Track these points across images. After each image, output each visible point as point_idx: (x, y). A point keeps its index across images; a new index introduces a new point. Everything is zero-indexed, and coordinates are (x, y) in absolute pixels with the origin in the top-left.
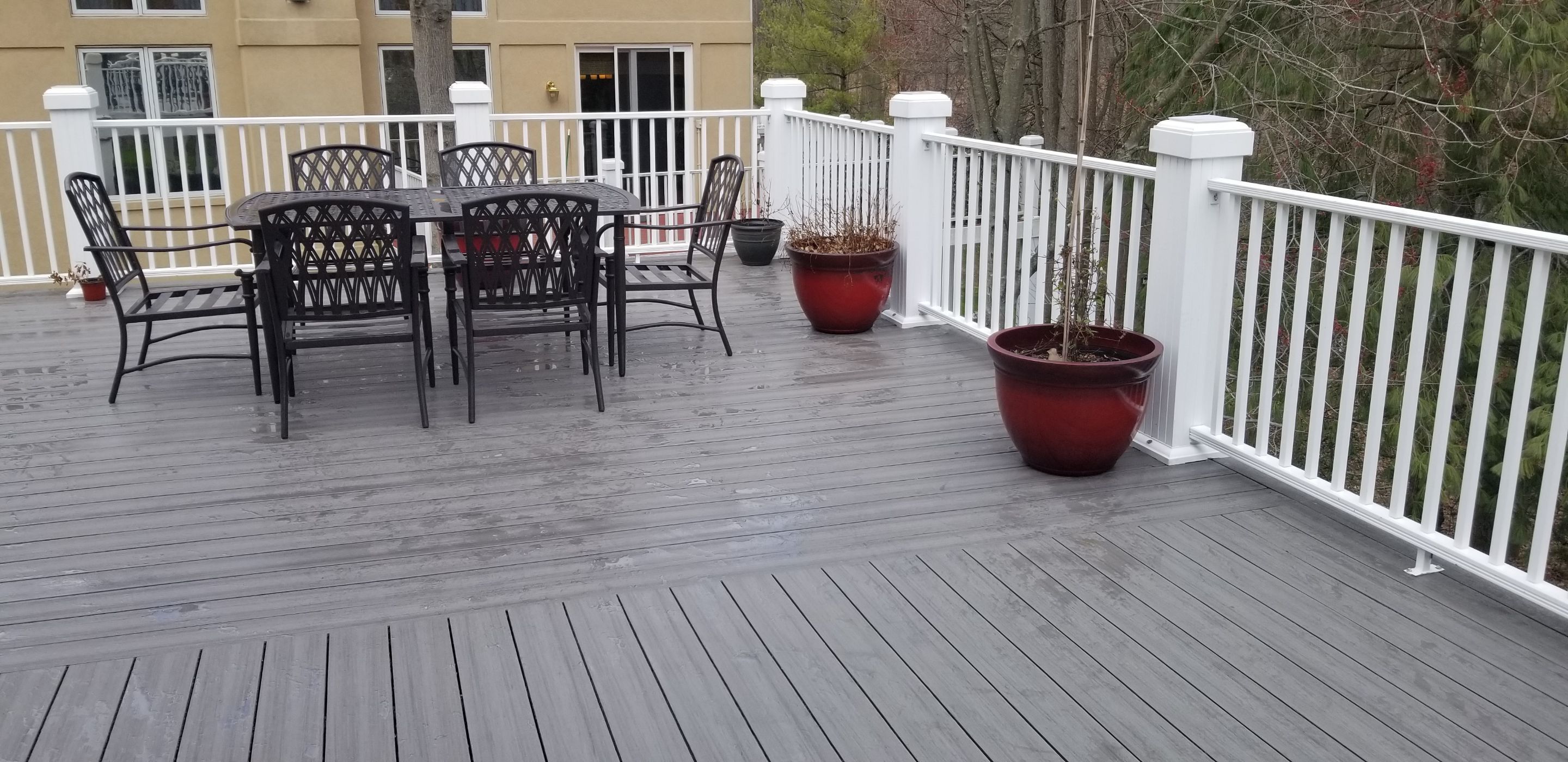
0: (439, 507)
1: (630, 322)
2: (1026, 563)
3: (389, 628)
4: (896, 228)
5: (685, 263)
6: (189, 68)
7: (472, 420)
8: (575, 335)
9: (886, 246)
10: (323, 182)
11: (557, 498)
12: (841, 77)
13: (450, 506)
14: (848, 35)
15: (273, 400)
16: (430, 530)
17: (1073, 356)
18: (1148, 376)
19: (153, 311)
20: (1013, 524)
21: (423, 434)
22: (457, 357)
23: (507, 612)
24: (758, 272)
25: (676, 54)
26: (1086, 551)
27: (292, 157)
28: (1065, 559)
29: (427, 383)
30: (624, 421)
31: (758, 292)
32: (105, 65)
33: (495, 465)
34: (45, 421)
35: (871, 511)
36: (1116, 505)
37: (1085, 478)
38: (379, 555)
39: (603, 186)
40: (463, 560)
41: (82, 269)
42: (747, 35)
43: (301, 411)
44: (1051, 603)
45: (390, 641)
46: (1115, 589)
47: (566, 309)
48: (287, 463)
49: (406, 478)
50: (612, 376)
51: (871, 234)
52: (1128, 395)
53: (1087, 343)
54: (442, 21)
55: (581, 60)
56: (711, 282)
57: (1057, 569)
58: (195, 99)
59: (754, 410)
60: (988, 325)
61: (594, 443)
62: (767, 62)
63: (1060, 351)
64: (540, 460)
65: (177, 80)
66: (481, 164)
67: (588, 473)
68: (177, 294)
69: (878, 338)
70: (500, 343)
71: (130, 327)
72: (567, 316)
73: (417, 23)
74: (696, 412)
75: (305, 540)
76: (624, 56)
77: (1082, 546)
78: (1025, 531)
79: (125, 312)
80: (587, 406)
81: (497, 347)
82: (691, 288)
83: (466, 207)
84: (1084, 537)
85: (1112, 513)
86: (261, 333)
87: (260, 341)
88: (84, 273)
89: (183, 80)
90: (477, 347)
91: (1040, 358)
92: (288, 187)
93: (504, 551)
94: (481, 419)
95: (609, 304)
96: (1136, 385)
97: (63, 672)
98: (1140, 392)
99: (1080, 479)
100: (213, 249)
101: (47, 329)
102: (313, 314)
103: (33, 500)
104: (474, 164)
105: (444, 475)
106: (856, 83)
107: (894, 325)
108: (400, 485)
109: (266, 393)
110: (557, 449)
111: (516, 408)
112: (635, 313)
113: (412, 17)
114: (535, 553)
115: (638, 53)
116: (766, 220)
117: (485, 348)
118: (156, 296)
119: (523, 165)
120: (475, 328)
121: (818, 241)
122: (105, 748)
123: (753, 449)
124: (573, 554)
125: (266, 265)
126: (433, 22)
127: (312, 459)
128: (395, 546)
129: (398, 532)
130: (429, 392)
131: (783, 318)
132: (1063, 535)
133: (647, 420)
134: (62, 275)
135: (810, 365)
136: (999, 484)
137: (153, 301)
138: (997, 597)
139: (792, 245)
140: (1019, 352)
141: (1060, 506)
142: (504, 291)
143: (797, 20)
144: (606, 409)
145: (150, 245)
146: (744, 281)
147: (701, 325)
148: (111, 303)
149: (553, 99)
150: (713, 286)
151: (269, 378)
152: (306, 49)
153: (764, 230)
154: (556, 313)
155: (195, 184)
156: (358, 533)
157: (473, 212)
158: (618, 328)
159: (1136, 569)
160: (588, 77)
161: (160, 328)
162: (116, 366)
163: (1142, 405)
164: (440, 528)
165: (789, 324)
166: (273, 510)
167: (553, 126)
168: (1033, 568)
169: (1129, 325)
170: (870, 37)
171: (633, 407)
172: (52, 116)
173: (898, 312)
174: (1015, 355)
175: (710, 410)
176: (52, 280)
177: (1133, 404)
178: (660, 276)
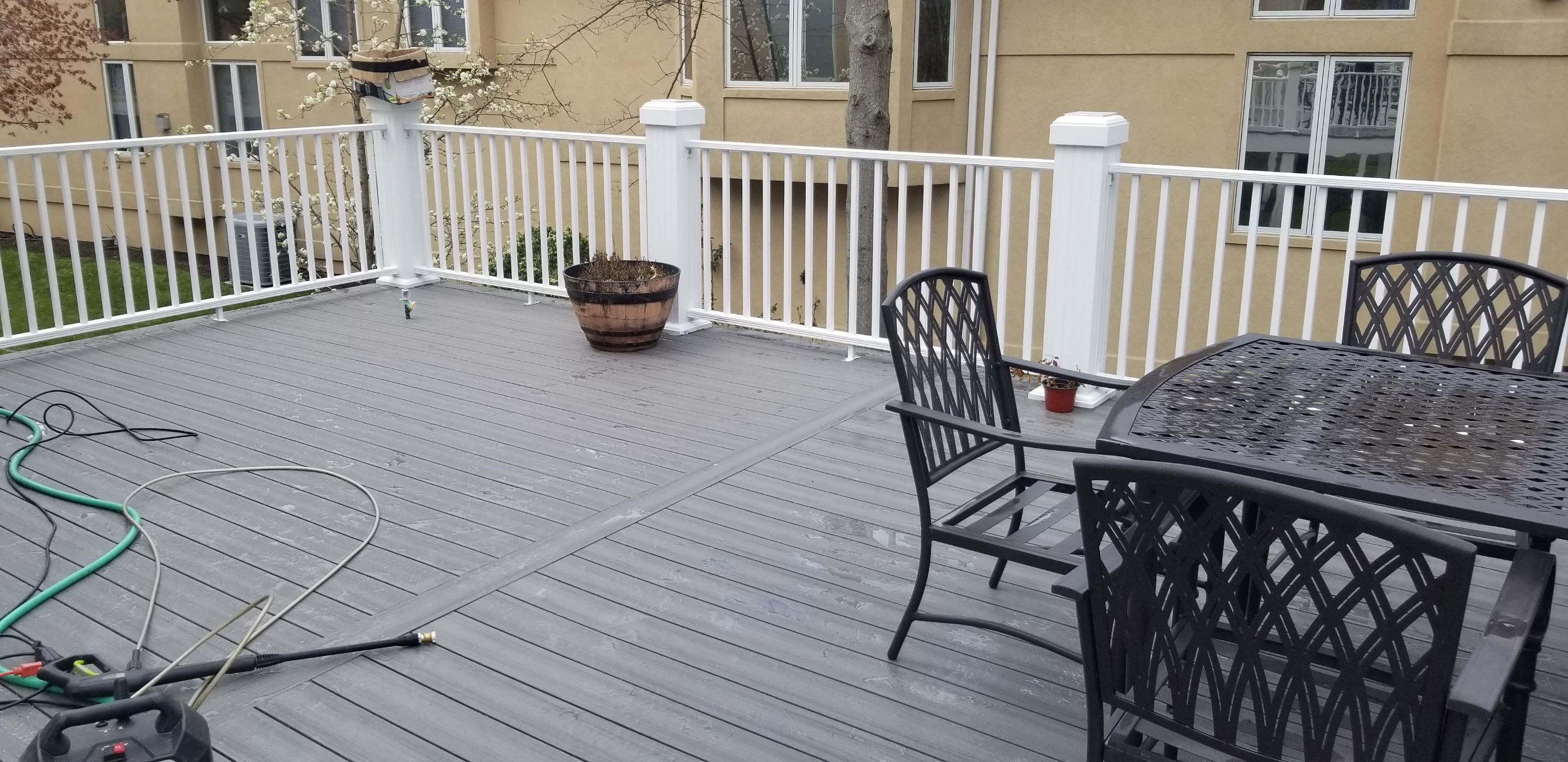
172: (1057, 153)
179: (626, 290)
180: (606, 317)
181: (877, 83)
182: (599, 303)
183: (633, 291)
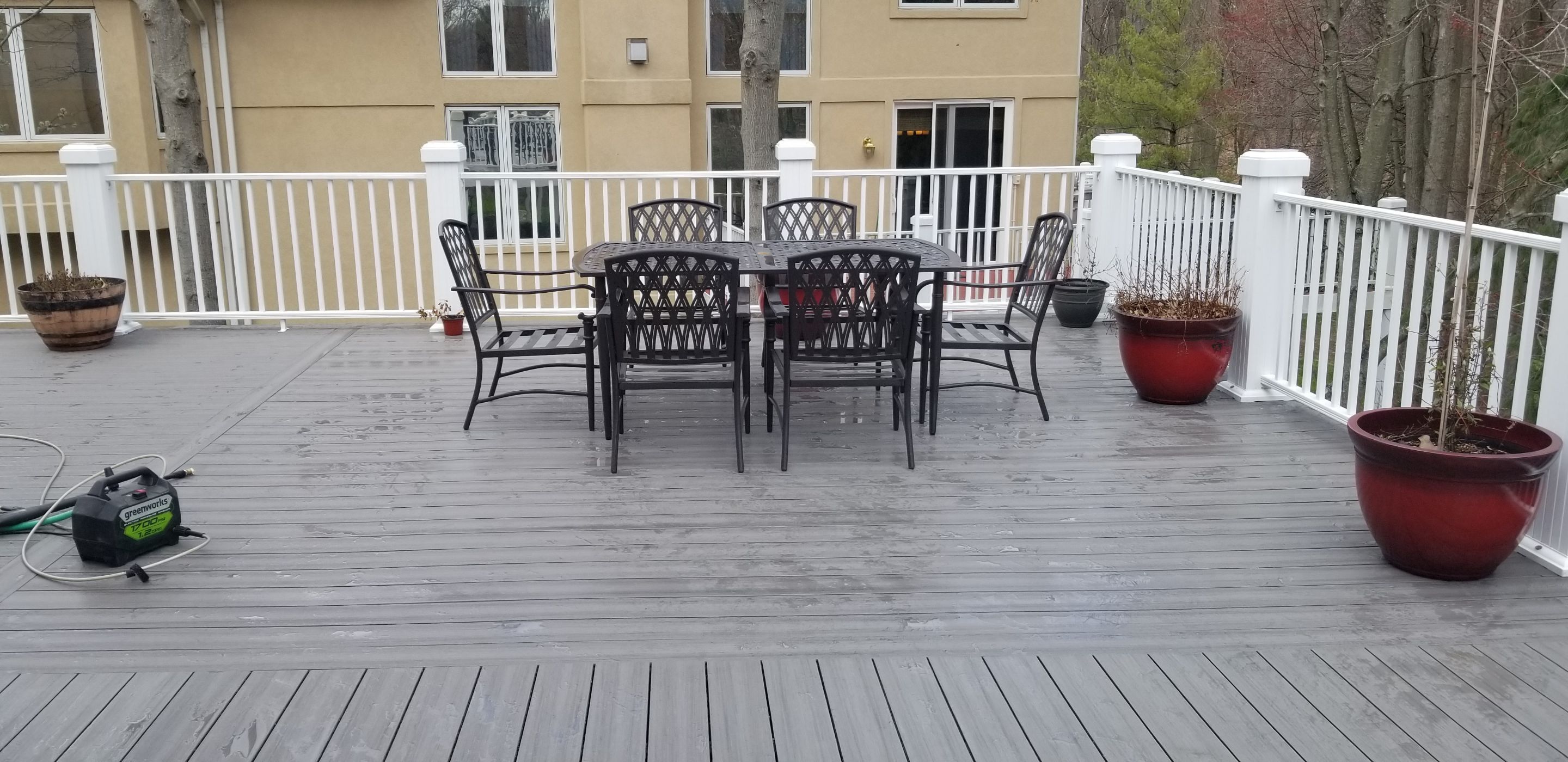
0: (753, 551)
1: (943, 381)
2: (1387, 671)
3: (706, 664)
4: (1240, 294)
5: (1002, 322)
6: (538, 124)
7: (784, 469)
8: (887, 391)
9: (1227, 313)
10: (657, 234)
11: (867, 553)
12: (1170, 131)
13: (763, 551)
14: (1180, 87)
15: (605, 436)
16: (745, 573)
17: (1449, 445)
18: (1542, 474)
19: (504, 348)
20: (1371, 627)
21: (739, 479)
22: (772, 404)
23: (817, 662)
24: (1078, 334)
25: (996, 109)
26: (1460, 666)
27: (632, 209)
28: (1434, 672)
29: (744, 429)
30: (934, 480)
31: (1077, 355)
32: (466, 122)
33: (806, 514)
34: (410, 443)
35: (1204, 598)
36: (1497, 617)
37: (1458, 583)
38: (697, 592)
39: (922, 243)
40: (775, 604)
41: (444, 307)
42: (1074, 89)
43: (629, 449)
44: (1417, 719)
45: (707, 677)
46: (1496, 712)
47: (879, 364)
48: (616, 496)
49: (722, 520)
50: (921, 433)
51: (1210, 300)
52: (1516, 494)
53: (1467, 431)
54: (770, 80)
55: (899, 117)
56: (1031, 343)
57: (1424, 682)
58: (541, 153)
59: (1072, 479)
60: (1344, 404)
61: (902, 501)
62: (1090, 116)
63: (1434, 439)
64: (847, 512)
65: (526, 136)
66: (803, 219)
67: (897, 530)
68: (526, 333)
69: (1212, 410)
70: (813, 394)
71: (485, 361)
72: (878, 371)
73: (747, 83)
74: (1009, 476)
75: (630, 571)
76: (942, 112)
77: (1455, 660)
78: (1386, 636)
79: (482, 347)
80: (897, 463)
81: (808, 397)
82: (1007, 348)
83: (792, 261)
84: (1457, 649)
85: (1492, 625)
86: (597, 372)
87: (595, 380)
88: (446, 309)
89: (531, 136)
90: (793, 397)
91: (1409, 444)
92: (625, 237)
93: (813, 601)
94: (793, 467)
95: (923, 360)
96: (1526, 484)
97: (420, 673)
98: (1531, 491)
99: (1452, 583)
100: (555, 293)
101: (412, 359)
102: (645, 357)
103: (398, 512)
104: (797, 219)
105: (757, 519)
106: (1187, 139)
107: (1231, 398)
108: (716, 526)
109: (598, 429)
110: (867, 503)
111: (828, 459)
112: (950, 371)
113: (742, 77)
114: (845, 607)
115: (957, 108)
116: (1089, 280)
117: (799, 399)
118: (508, 334)
119: (843, 220)
120: (792, 378)
121: (1149, 305)
122: (454, 747)
123: (1072, 520)
124: (882, 610)
125: (607, 310)
126: (761, 82)
127: (637, 494)
128: (712, 585)
129: (714, 572)
130: (745, 438)
131: (1105, 384)
132: (1431, 644)
133: (959, 481)
134: (427, 311)
135: (1135, 436)
136: (1355, 582)
137: (505, 339)
138: (1351, 706)
139: (1120, 308)
140: (1385, 436)
141: (1428, 611)
142: (822, 343)
143: (1126, 72)
144: (917, 467)
145: (502, 288)
146: (1063, 343)
147: (1016, 387)
148: (469, 338)
149: (869, 155)
150: (1032, 347)
151: (602, 415)
152: (642, 107)
153: (1090, 291)
154: (867, 368)
155: (544, 232)
156: (678, 569)
157: (798, 266)
158: (932, 387)
159: (1521, 692)
160: (905, 133)
161: (509, 364)
162: (471, 396)
163: (1533, 505)
164: (753, 571)
165: (1113, 390)
166: (602, 540)
167: (873, 181)
168: (1395, 678)
169: (1518, 413)
170: (1206, 90)
171: (946, 467)
172: (428, 168)
173: (1237, 384)
174: (1380, 439)
175: (1025, 476)
176: (419, 316)
177: (1521, 504)
178: (975, 334)
179: (91, 296)
180: (73, 321)
181: (193, 130)
182: (66, 310)
183: (97, 296)
